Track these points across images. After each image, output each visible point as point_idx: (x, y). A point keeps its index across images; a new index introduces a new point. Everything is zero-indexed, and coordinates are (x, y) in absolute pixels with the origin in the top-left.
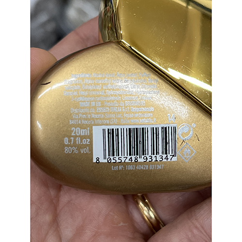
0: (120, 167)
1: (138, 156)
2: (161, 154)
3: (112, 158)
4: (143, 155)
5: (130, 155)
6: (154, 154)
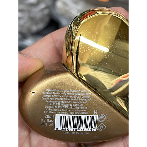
0: (68, 133)
1: (77, 129)
2: (88, 128)
3: (64, 129)
4: (80, 128)
5: (73, 128)
6: (85, 128)
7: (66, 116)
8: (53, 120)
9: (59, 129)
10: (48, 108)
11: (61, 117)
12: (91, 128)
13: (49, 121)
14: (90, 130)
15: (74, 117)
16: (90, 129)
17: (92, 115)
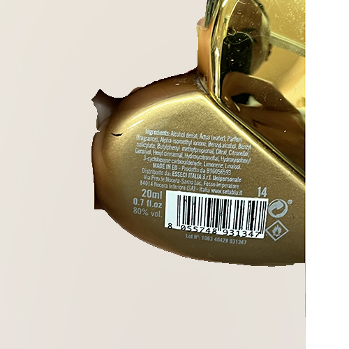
1: (217, 229)
2: (244, 229)
3: (186, 226)
4: (223, 227)
5: (208, 226)
6: (236, 228)
7: (189, 197)
8: (161, 204)
9: (175, 226)
10: (149, 175)
11: (179, 197)
12: (251, 229)
13: (153, 204)
14: (247, 234)
15: (210, 199)
16: (249, 232)
17: (252, 199)
